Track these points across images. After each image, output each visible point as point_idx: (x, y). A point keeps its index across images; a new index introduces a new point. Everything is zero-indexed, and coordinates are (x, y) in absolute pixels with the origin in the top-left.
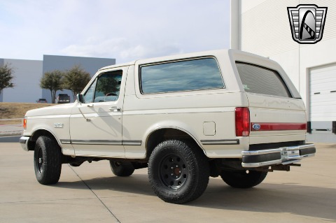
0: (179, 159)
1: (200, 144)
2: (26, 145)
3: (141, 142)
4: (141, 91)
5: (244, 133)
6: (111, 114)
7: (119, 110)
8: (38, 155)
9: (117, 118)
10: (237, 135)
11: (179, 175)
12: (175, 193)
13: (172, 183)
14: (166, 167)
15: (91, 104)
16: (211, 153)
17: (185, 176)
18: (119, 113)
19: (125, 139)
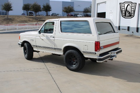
0: (75, 56)
1: (82, 53)
2: (20, 45)
3: (61, 49)
4: (61, 31)
5: (98, 51)
6: (50, 38)
7: (53, 37)
8: (25, 49)
9: (53, 40)
10: (95, 51)
11: (75, 62)
12: (73, 68)
13: (72, 64)
14: (70, 59)
15: (43, 34)
16: (86, 56)
17: (77, 62)
18: (54, 39)
19: (55, 48)
